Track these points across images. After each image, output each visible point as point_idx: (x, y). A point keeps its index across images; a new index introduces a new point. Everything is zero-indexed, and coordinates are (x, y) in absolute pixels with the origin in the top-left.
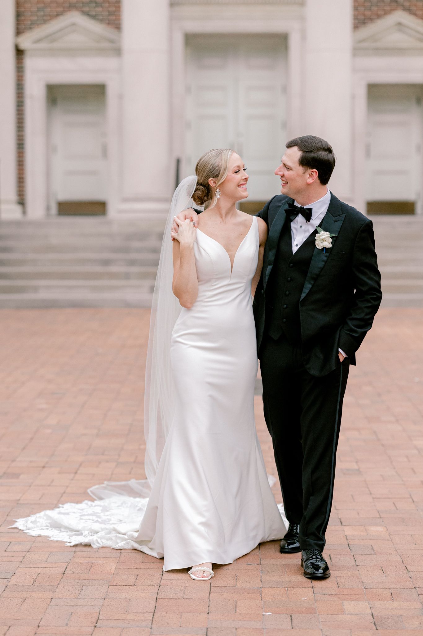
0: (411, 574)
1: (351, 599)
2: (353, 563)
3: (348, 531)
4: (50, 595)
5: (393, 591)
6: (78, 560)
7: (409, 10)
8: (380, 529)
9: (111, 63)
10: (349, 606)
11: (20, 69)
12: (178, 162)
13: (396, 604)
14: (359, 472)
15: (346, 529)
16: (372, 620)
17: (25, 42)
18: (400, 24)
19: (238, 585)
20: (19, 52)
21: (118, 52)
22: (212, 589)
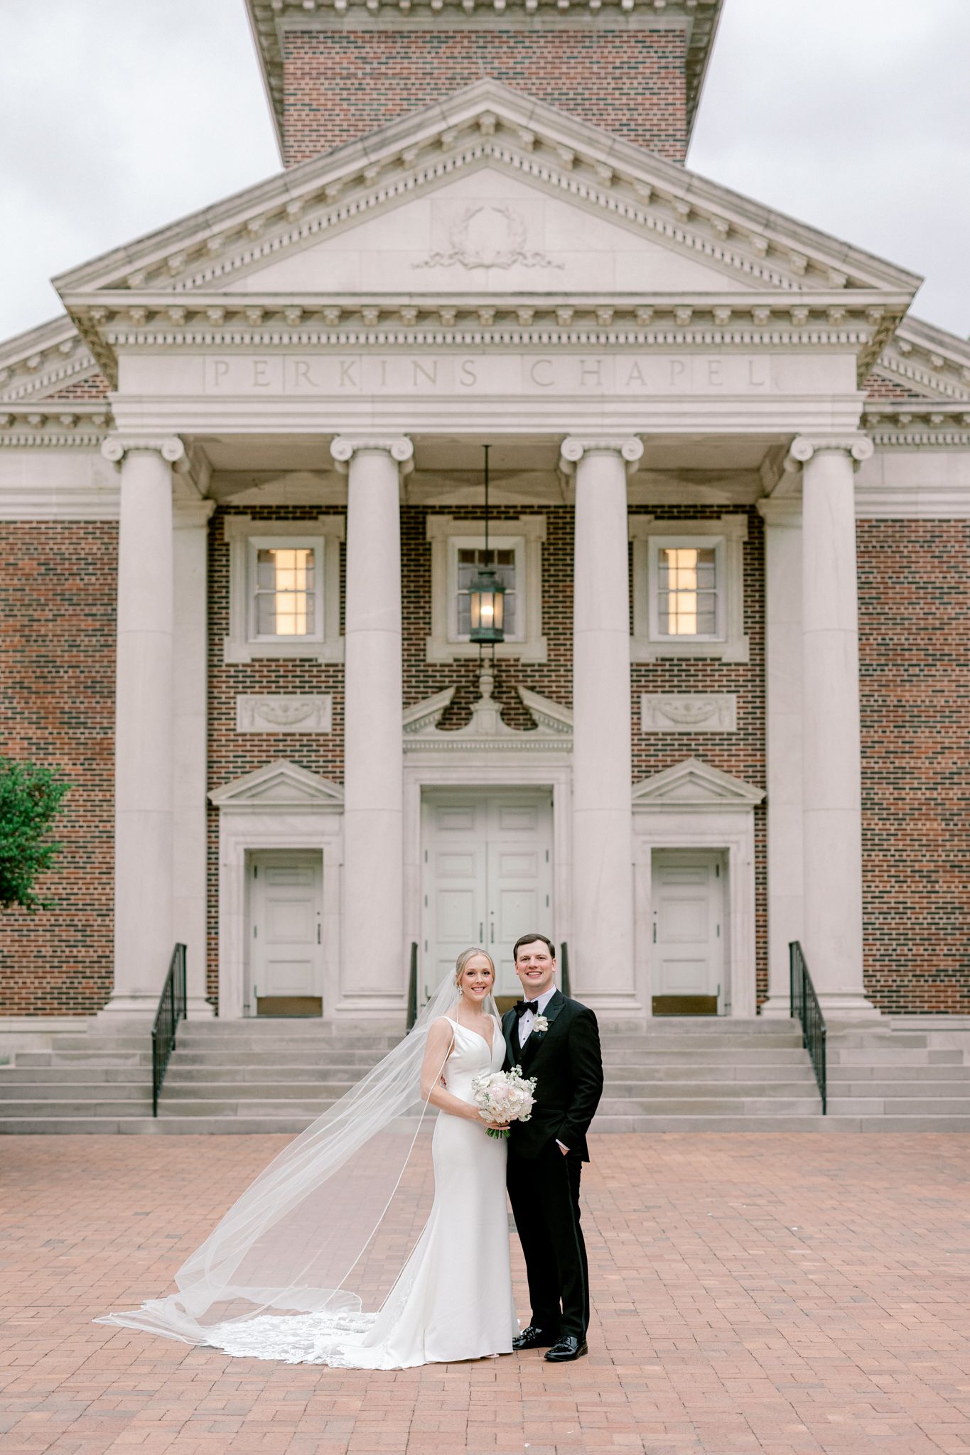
0: (688, 1410)
1: (620, 1432)
2: (625, 1399)
3: (620, 1370)
4: (293, 1430)
5: (667, 1424)
6: (318, 1398)
7: (703, 757)
8: (657, 1368)
9: (330, 823)
10: (617, 1438)
11: (212, 831)
12: (415, 947)
13: (669, 1436)
14: (636, 1312)
15: (618, 1368)
16: (642, 1450)
17: (219, 798)
18: (691, 773)
19: (498, 1420)
20: (212, 809)
21: (340, 810)
22: (470, 1424)
